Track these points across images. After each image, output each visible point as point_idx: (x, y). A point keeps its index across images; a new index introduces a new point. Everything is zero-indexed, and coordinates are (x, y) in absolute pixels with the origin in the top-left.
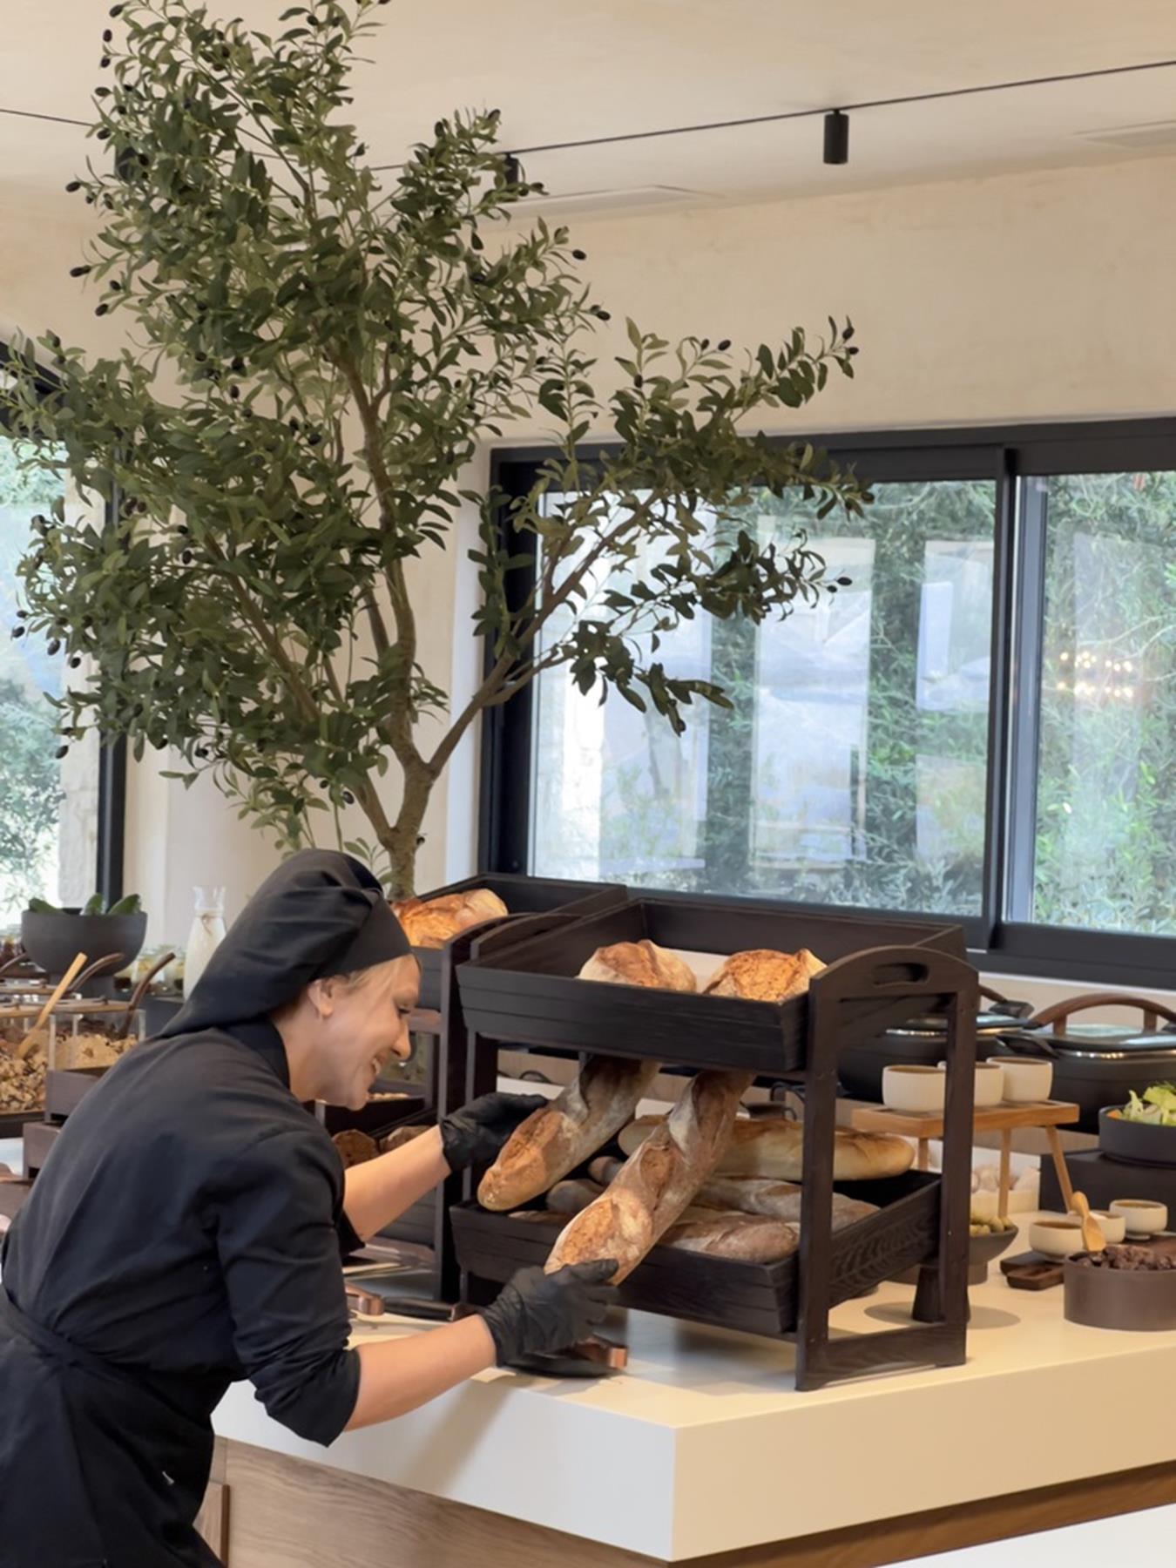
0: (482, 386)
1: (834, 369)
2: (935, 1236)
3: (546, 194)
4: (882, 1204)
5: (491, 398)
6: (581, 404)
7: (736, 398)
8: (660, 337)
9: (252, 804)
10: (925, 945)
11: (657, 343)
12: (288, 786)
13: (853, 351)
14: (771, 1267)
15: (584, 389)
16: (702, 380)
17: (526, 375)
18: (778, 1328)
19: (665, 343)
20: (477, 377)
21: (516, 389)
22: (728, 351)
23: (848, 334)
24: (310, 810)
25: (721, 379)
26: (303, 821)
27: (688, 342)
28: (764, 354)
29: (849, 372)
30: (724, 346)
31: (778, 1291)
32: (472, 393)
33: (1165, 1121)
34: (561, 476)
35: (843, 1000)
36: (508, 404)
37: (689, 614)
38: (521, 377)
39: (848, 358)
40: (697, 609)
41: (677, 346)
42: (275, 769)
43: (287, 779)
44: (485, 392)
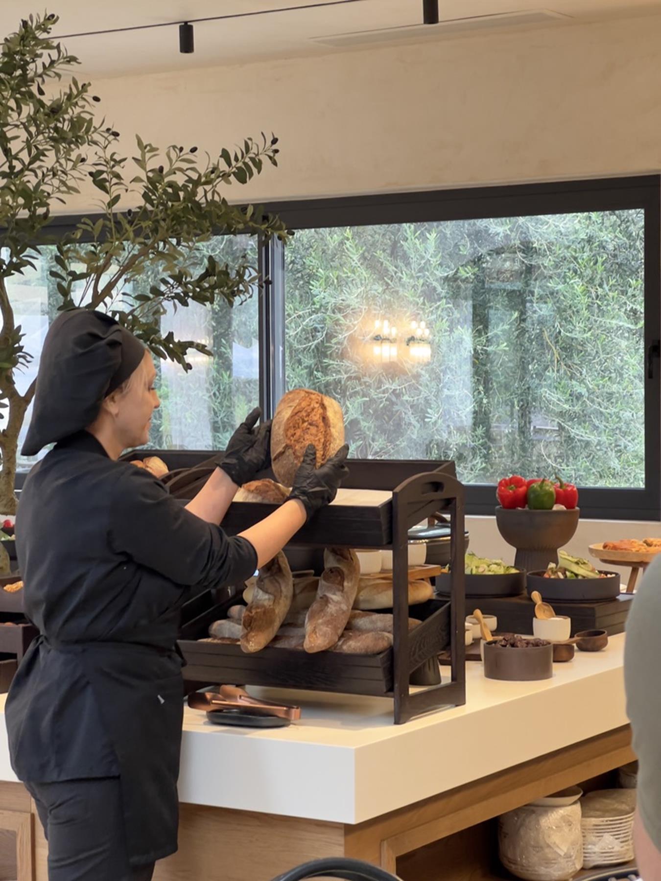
0: (49, 175)
1: (266, 162)
2: (449, 634)
3: (80, 63)
4: (423, 619)
5: (56, 182)
6: (115, 184)
7: (203, 179)
8: (154, 146)
10: (440, 471)
11: (153, 149)
13: (276, 151)
14: (381, 656)
15: (118, 176)
16: (180, 170)
17: (74, 168)
18: (385, 690)
19: (157, 149)
20: (45, 170)
21: (70, 177)
22: (195, 153)
23: (275, 141)
25: (192, 169)
27: (171, 148)
28: (225, 155)
29: (275, 163)
30: (194, 150)
31: (384, 669)
32: (43, 180)
33: (474, 572)
34: (92, 228)
35: (409, 503)
36: (66, 185)
37: (185, 304)
38: (71, 170)
39: (274, 155)
40: (190, 300)
41: (167, 151)
44: (51, 178)
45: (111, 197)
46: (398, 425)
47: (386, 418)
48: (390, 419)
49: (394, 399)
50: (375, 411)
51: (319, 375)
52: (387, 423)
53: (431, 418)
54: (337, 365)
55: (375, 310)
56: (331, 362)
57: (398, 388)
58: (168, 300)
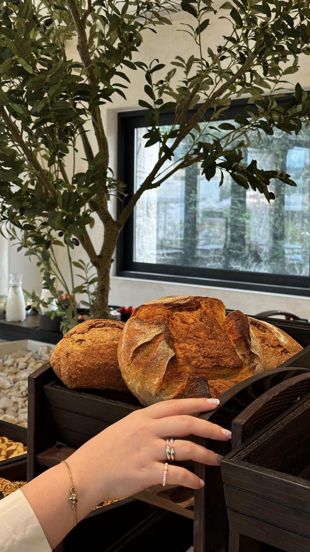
9: (23, 244)
12: (42, 234)
24: (54, 246)
26: (51, 252)
42: (35, 225)
43: (41, 231)
44: (146, 11)
45: (199, 21)
58: (252, 129)
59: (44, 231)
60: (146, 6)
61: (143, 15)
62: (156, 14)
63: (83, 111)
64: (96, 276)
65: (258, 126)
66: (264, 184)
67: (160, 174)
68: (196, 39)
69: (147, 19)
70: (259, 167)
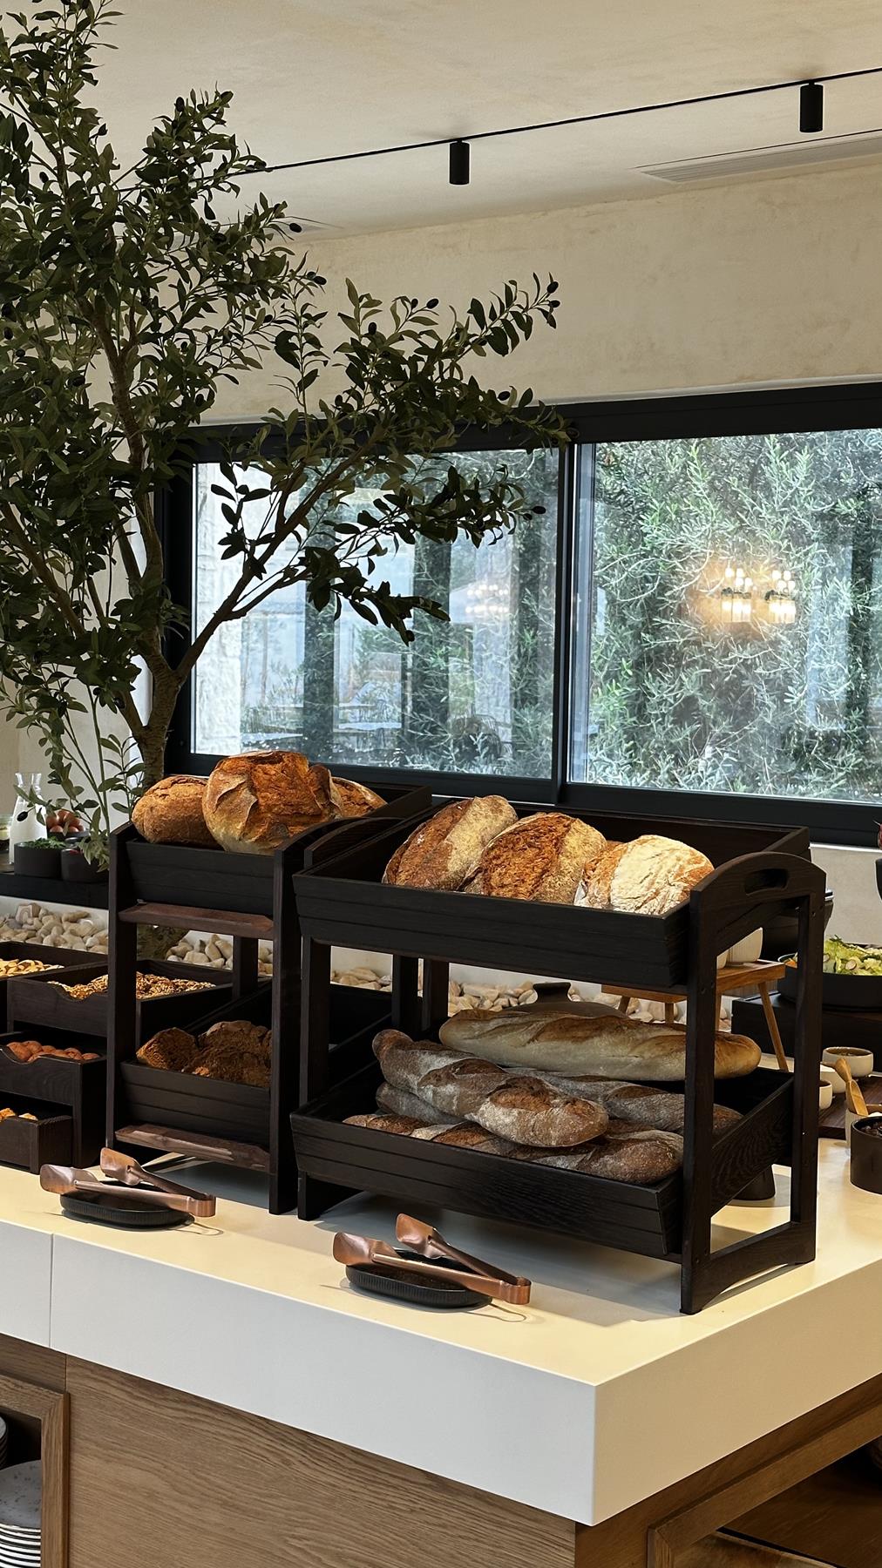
1: (539, 321)
2: (789, 1137)
3: (270, 171)
4: (742, 1110)
6: (310, 354)
7: (444, 349)
8: (374, 297)
10: (781, 848)
11: (372, 303)
12: (52, 692)
13: (555, 304)
14: (657, 1190)
15: (313, 341)
16: (411, 334)
17: (255, 330)
18: (665, 1249)
19: (379, 303)
22: (434, 309)
23: (553, 287)
24: (72, 712)
26: (65, 722)
28: (476, 308)
29: (552, 323)
30: (433, 304)
31: (663, 1212)
36: (241, 356)
37: (410, 539)
38: (250, 333)
39: (551, 310)
40: (417, 535)
41: (390, 304)
42: (42, 677)
43: (50, 686)
44: (221, 346)
45: (302, 373)
46: (749, 705)
47: (733, 696)
48: (737, 698)
49: (743, 671)
50: (719, 686)
51: (647, 637)
52: (734, 701)
53: (793, 698)
54: (671, 625)
55: (724, 555)
56: (664, 621)
57: (750, 657)
58: (385, 533)
59: (54, 687)
60: (221, 338)
61: (217, 352)
62: (238, 352)
63: (124, 502)
64: (141, 761)
65: (393, 530)
66: (399, 619)
67: (245, 596)
68: (298, 398)
69: (223, 357)
70: (393, 594)
